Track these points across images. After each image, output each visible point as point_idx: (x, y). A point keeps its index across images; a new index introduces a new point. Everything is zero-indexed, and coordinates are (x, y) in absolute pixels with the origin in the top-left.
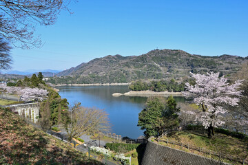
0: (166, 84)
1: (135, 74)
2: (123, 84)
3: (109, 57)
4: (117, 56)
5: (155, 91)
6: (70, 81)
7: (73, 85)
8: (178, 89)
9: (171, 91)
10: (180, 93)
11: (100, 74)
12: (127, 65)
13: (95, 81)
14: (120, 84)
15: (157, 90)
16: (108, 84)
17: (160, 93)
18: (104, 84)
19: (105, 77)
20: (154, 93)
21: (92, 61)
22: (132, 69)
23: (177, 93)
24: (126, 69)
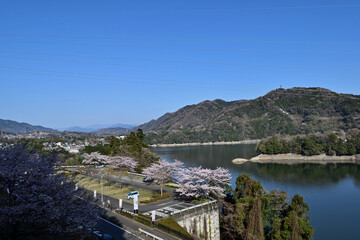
0: (321, 143)
1: (250, 127)
2: (234, 143)
3: (206, 103)
4: (217, 101)
5: (303, 154)
6: (155, 140)
7: (159, 145)
8: (345, 150)
9: (332, 155)
10: (348, 158)
11: (198, 129)
12: (237, 113)
13: (192, 139)
14: (228, 143)
15: (306, 152)
16: (211, 143)
17: (313, 158)
18: (205, 144)
19: (205, 133)
20: (301, 157)
21: (181, 110)
22: (245, 120)
23: (343, 158)
24: (236, 119)
